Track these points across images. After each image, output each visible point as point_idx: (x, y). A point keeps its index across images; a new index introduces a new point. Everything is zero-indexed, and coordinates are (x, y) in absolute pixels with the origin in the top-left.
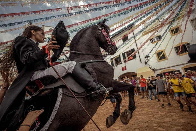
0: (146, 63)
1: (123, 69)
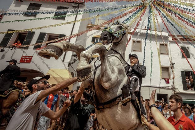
0: (70, 64)
1: (23, 60)
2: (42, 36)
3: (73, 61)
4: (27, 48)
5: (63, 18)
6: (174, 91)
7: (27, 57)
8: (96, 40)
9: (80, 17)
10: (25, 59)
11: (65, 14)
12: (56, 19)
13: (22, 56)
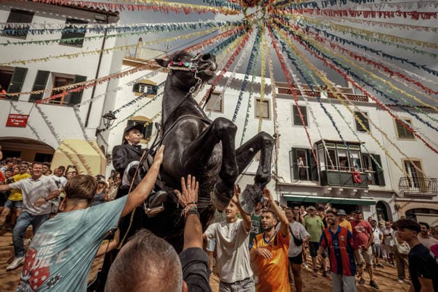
0: (98, 132)
1: (12, 121)
2: (42, 77)
3: (103, 127)
4: (16, 98)
5: (79, 44)
6: (277, 181)
7: (20, 117)
8: (140, 87)
9: (111, 43)
10: (16, 119)
11: (82, 35)
12: (66, 43)
13: (10, 114)
